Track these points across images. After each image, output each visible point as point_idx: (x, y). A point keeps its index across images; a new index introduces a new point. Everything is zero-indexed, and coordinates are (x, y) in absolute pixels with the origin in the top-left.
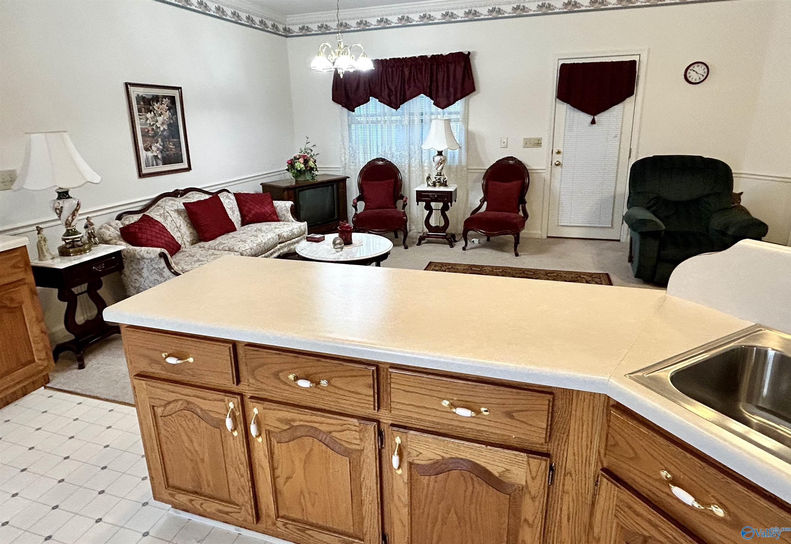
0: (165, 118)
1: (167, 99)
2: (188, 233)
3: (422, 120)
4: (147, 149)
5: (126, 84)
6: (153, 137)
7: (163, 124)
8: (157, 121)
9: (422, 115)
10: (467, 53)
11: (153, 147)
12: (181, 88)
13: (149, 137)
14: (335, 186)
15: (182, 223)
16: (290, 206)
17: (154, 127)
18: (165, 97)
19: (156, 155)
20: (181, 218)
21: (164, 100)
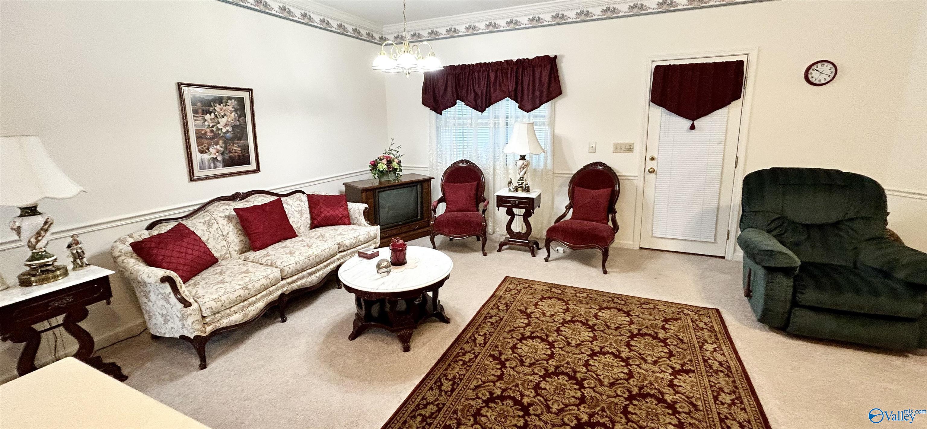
0: (229, 120)
1: (233, 100)
2: (237, 241)
3: (507, 123)
4: (202, 152)
5: (179, 85)
6: (212, 138)
7: (226, 125)
8: (219, 123)
9: (507, 118)
10: (554, 56)
11: (211, 149)
12: (251, 90)
13: (207, 139)
14: (418, 186)
15: (231, 230)
16: (363, 209)
17: (214, 129)
18: (230, 98)
19: (215, 157)
20: (230, 225)
21: (229, 101)
